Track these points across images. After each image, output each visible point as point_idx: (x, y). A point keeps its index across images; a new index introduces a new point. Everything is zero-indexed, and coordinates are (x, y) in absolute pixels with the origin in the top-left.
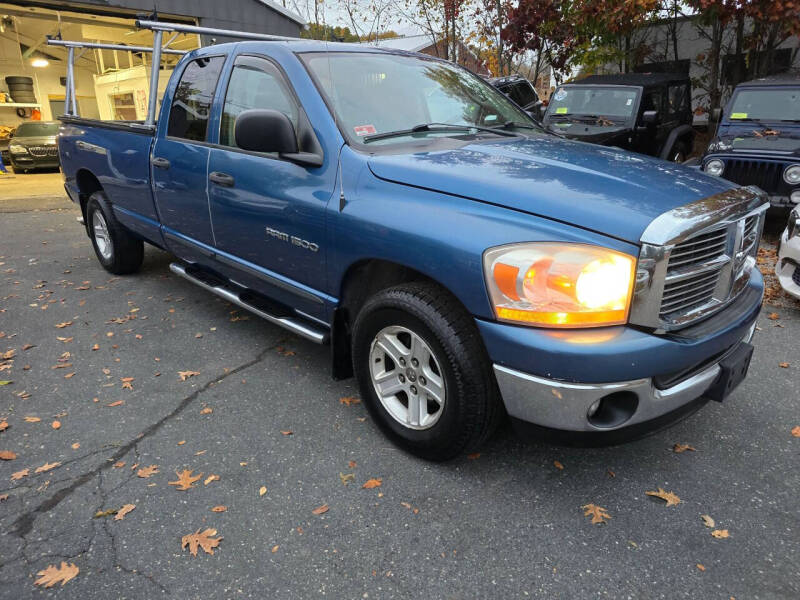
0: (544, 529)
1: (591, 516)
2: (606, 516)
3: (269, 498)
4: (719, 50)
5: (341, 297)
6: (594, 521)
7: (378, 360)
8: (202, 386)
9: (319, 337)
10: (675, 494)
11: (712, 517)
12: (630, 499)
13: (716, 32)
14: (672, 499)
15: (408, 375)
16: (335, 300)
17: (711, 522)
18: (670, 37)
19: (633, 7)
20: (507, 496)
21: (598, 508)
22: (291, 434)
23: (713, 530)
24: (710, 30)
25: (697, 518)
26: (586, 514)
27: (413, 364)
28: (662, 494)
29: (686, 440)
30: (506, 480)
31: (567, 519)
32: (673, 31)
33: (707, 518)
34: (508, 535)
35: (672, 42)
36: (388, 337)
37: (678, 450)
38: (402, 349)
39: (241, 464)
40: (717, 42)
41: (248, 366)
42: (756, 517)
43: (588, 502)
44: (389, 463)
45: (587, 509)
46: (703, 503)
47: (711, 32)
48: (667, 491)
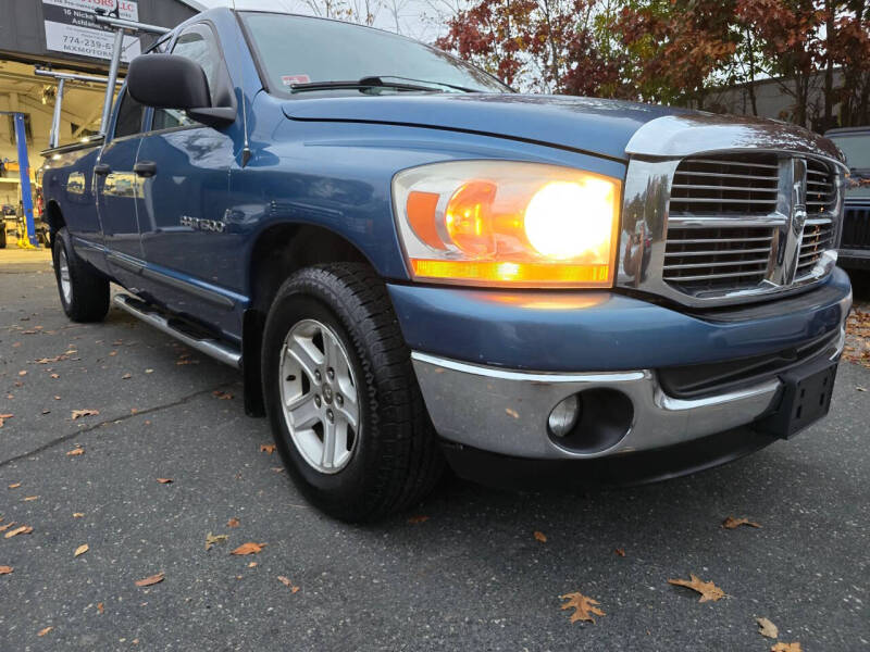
0: (489, 626)
1: (573, 609)
2: (597, 611)
3: (84, 560)
4: (805, 107)
5: (251, 292)
6: (575, 618)
7: (291, 378)
8: (91, 426)
9: (236, 357)
10: (716, 586)
11: (775, 622)
12: (642, 588)
13: (800, 89)
14: (710, 592)
15: (324, 393)
16: (245, 299)
17: (771, 629)
18: (748, 95)
19: (700, 57)
20: (447, 575)
21: (587, 599)
22: (169, 482)
23: (775, 641)
24: (792, 84)
25: (748, 622)
26: (564, 607)
27: (329, 375)
28: (695, 583)
29: (744, 513)
30: (454, 553)
31: (531, 612)
32: (752, 91)
33: (765, 622)
34: (426, 632)
35: (750, 101)
36: (300, 340)
37: (730, 525)
38: (316, 357)
39: (75, 515)
40: (802, 99)
41: (165, 407)
42: (851, 625)
43: (572, 589)
44: (288, 524)
45: (568, 600)
46: (762, 600)
47: (793, 89)
48: (704, 580)
